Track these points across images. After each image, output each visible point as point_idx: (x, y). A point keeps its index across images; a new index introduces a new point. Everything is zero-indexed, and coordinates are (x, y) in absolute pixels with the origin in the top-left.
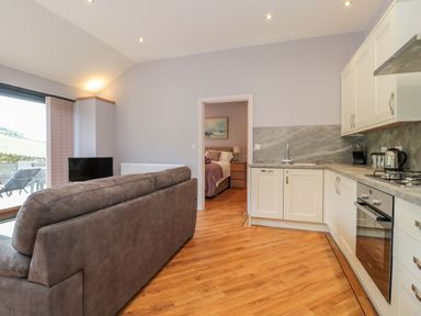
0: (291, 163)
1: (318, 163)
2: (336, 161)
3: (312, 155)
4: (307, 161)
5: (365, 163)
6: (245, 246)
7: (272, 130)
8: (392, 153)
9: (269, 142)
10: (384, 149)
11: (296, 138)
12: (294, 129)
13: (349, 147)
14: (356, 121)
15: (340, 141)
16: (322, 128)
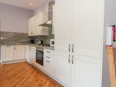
0: (15, 43)
1: (22, 43)
2: (27, 43)
3: (21, 41)
4: (19, 43)
5: (33, 43)
6: (5, 70)
7: (8, 33)
8: (40, 41)
9: (6, 37)
10: (38, 40)
11: (16, 36)
12: (15, 33)
13: (30, 39)
14: (33, 33)
15: (28, 37)
16: (23, 34)
